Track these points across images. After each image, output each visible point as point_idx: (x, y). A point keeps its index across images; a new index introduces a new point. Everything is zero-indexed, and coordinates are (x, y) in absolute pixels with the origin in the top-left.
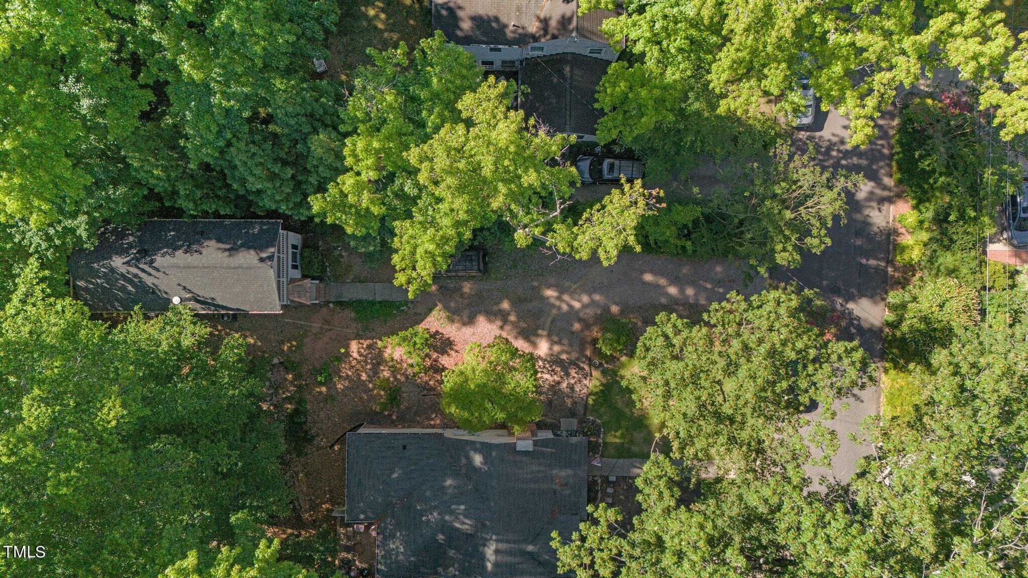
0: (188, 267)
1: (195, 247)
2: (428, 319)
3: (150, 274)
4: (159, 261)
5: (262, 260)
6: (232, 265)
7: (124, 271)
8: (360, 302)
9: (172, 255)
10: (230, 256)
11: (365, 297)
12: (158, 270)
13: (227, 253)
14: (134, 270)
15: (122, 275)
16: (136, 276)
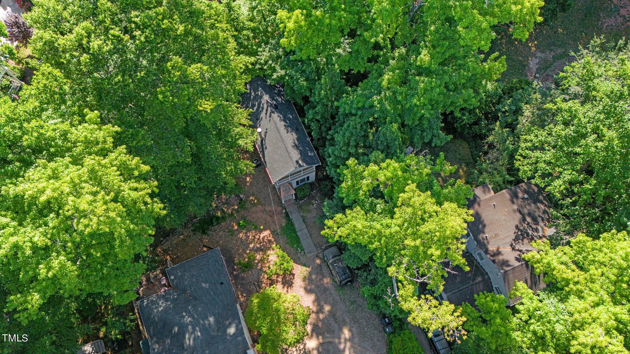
0: (278, 130)
1: (289, 129)
2: (299, 267)
3: (266, 114)
4: (275, 116)
5: (297, 162)
6: (288, 149)
7: (263, 102)
8: (292, 225)
9: (281, 120)
10: (293, 146)
12: (270, 116)
13: (293, 145)
14: (265, 106)
15: (260, 102)
16: (263, 108)
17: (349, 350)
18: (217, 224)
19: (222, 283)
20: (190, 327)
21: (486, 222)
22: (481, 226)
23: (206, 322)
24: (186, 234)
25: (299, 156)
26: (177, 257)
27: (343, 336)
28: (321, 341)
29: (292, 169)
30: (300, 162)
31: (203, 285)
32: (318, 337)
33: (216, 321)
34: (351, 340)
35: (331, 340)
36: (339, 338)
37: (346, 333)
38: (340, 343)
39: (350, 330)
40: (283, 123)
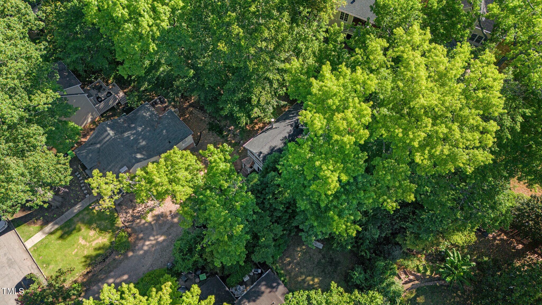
1: (284, 140)
3: (289, 123)
4: (290, 128)
5: (261, 153)
9: (288, 133)
10: (272, 147)
14: (294, 120)
17: (150, 244)
18: (217, 134)
19: (170, 142)
20: (135, 131)
21: (258, 301)
22: (254, 298)
23: (141, 141)
24: (206, 120)
25: (266, 153)
26: (189, 120)
27: (159, 236)
28: (153, 223)
29: (254, 151)
30: (262, 155)
31: (164, 131)
32: (154, 220)
33: (143, 147)
34: (158, 243)
35: (155, 228)
36: (157, 235)
37: (161, 238)
38: (154, 236)
39: (164, 240)
40: (287, 135)
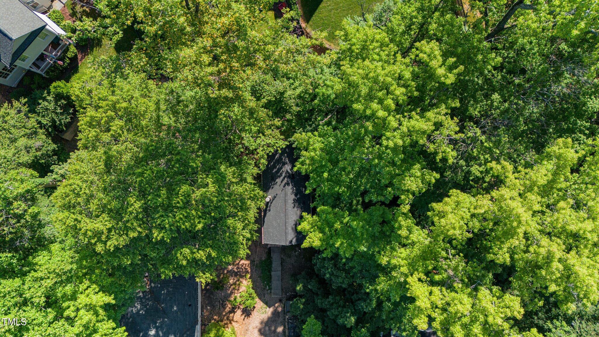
0: (285, 201)
1: (297, 204)
2: (262, 303)
3: (282, 182)
4: (289, 188)
6: (287, 224)
7: (283, 169)
8: (271, 263)
9: (292, 193)
10: (292, 228)
11: (273, 266)
12: (284, 186)
14: (284, 175)
15: (281, 168)
16: (281, 174)
19: (190, 305)
40: (293, 197)
